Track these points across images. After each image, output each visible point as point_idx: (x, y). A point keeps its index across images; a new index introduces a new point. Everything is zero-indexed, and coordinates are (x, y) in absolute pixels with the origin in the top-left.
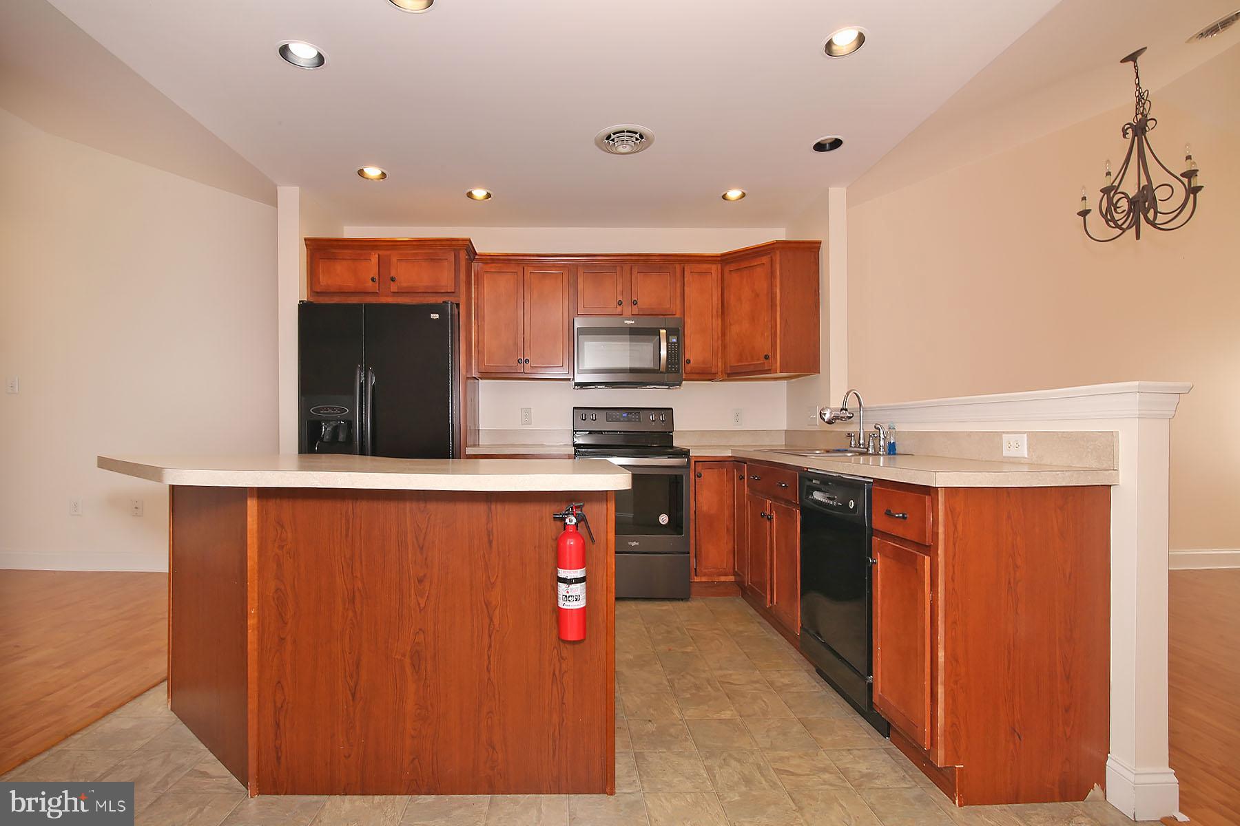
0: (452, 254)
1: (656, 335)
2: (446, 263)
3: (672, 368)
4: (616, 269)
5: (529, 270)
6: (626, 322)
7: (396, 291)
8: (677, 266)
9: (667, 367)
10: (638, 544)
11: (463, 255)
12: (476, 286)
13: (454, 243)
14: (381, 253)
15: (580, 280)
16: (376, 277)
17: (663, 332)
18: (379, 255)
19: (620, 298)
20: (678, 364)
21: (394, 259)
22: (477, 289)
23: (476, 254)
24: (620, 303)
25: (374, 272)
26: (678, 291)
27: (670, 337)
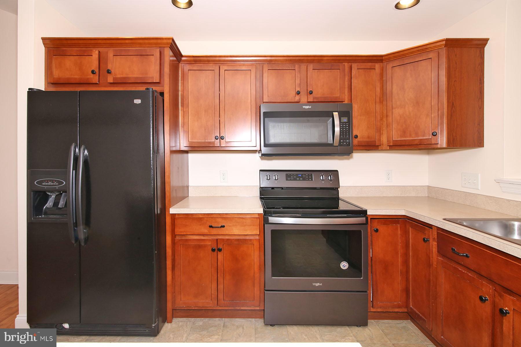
0: (158, 50)
1: (330, 117)
2: (152, 58)
3: (343, 142)
4: (295, 67)
5: (223, 68)
6: (304, 107)
7: (112, 82)
8: (346, 64)
9: (340, 142)
10: (321, 284)
11: (168, 54)
12: (182, 81)
13: (159, 41)
14: (101, 50)
15: (265, 75)
16: (97, 71)
17: (336, 114)
18: (99, 52)
19: (298, 89)
20: (349, 139)
21: (111, 55)
22: (183, 84)
23: (182, 56)
24: (298, 93)
25: (95, 65)
26: (346, 84)
27: (342, 118)
